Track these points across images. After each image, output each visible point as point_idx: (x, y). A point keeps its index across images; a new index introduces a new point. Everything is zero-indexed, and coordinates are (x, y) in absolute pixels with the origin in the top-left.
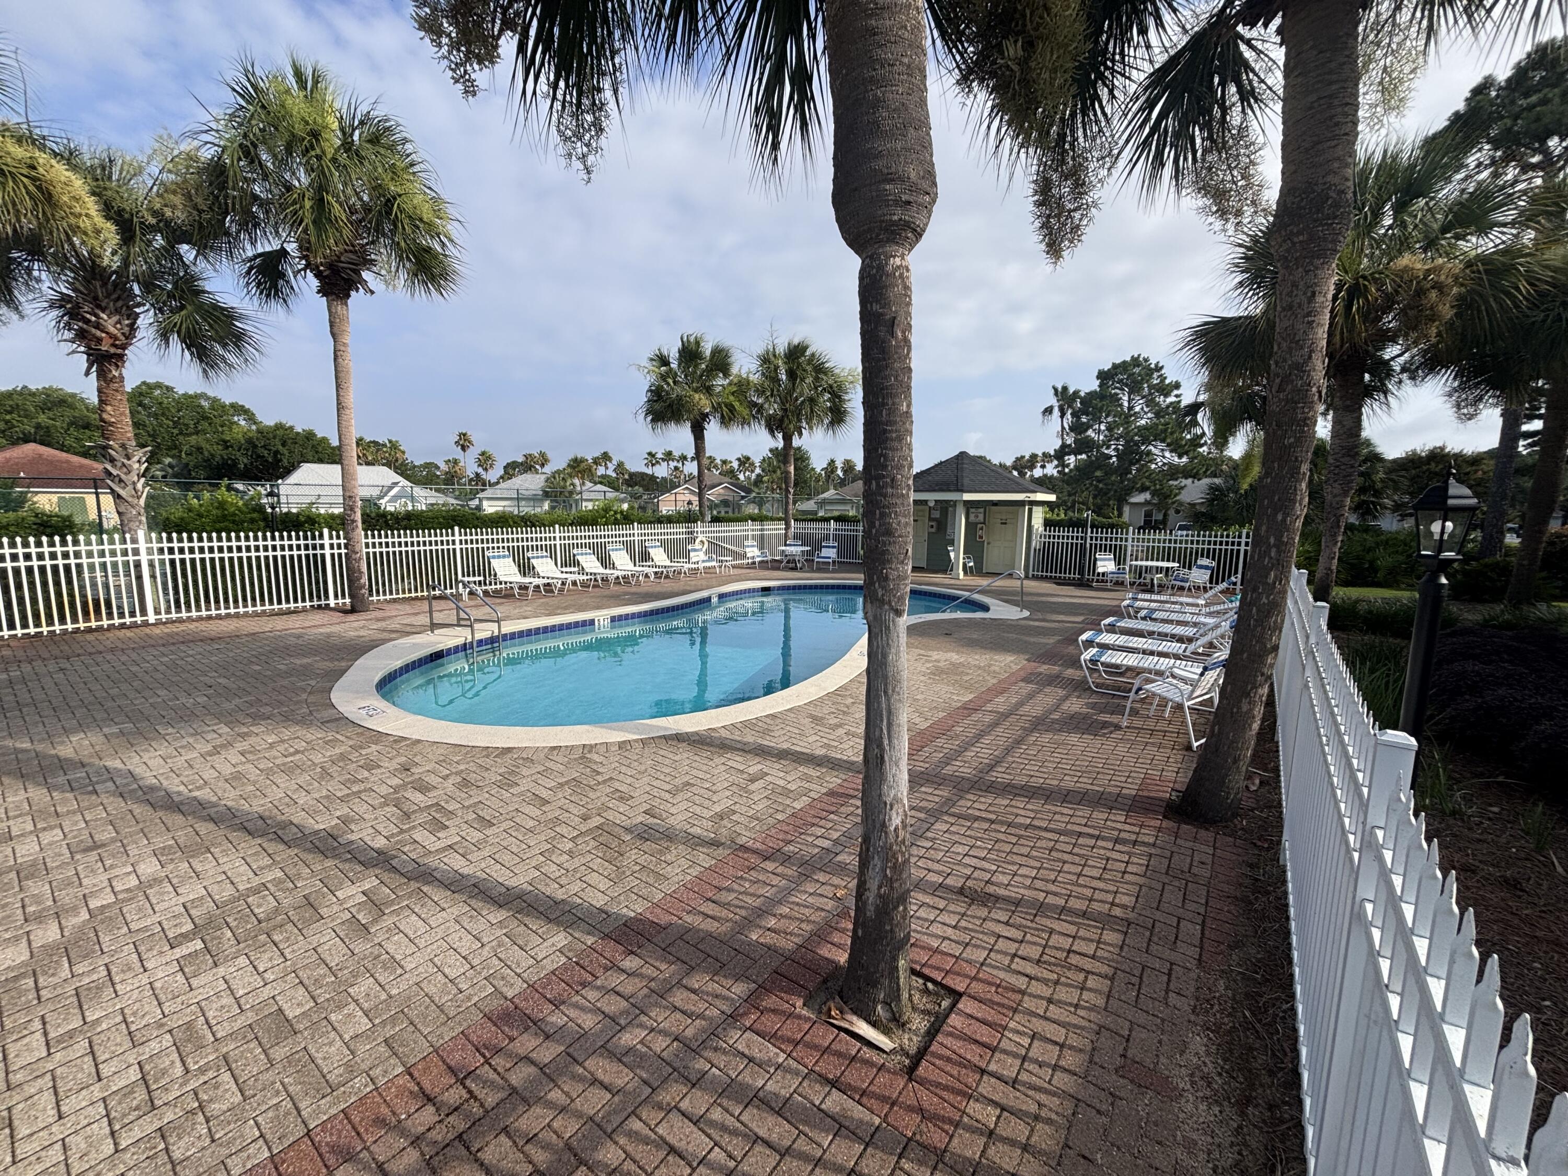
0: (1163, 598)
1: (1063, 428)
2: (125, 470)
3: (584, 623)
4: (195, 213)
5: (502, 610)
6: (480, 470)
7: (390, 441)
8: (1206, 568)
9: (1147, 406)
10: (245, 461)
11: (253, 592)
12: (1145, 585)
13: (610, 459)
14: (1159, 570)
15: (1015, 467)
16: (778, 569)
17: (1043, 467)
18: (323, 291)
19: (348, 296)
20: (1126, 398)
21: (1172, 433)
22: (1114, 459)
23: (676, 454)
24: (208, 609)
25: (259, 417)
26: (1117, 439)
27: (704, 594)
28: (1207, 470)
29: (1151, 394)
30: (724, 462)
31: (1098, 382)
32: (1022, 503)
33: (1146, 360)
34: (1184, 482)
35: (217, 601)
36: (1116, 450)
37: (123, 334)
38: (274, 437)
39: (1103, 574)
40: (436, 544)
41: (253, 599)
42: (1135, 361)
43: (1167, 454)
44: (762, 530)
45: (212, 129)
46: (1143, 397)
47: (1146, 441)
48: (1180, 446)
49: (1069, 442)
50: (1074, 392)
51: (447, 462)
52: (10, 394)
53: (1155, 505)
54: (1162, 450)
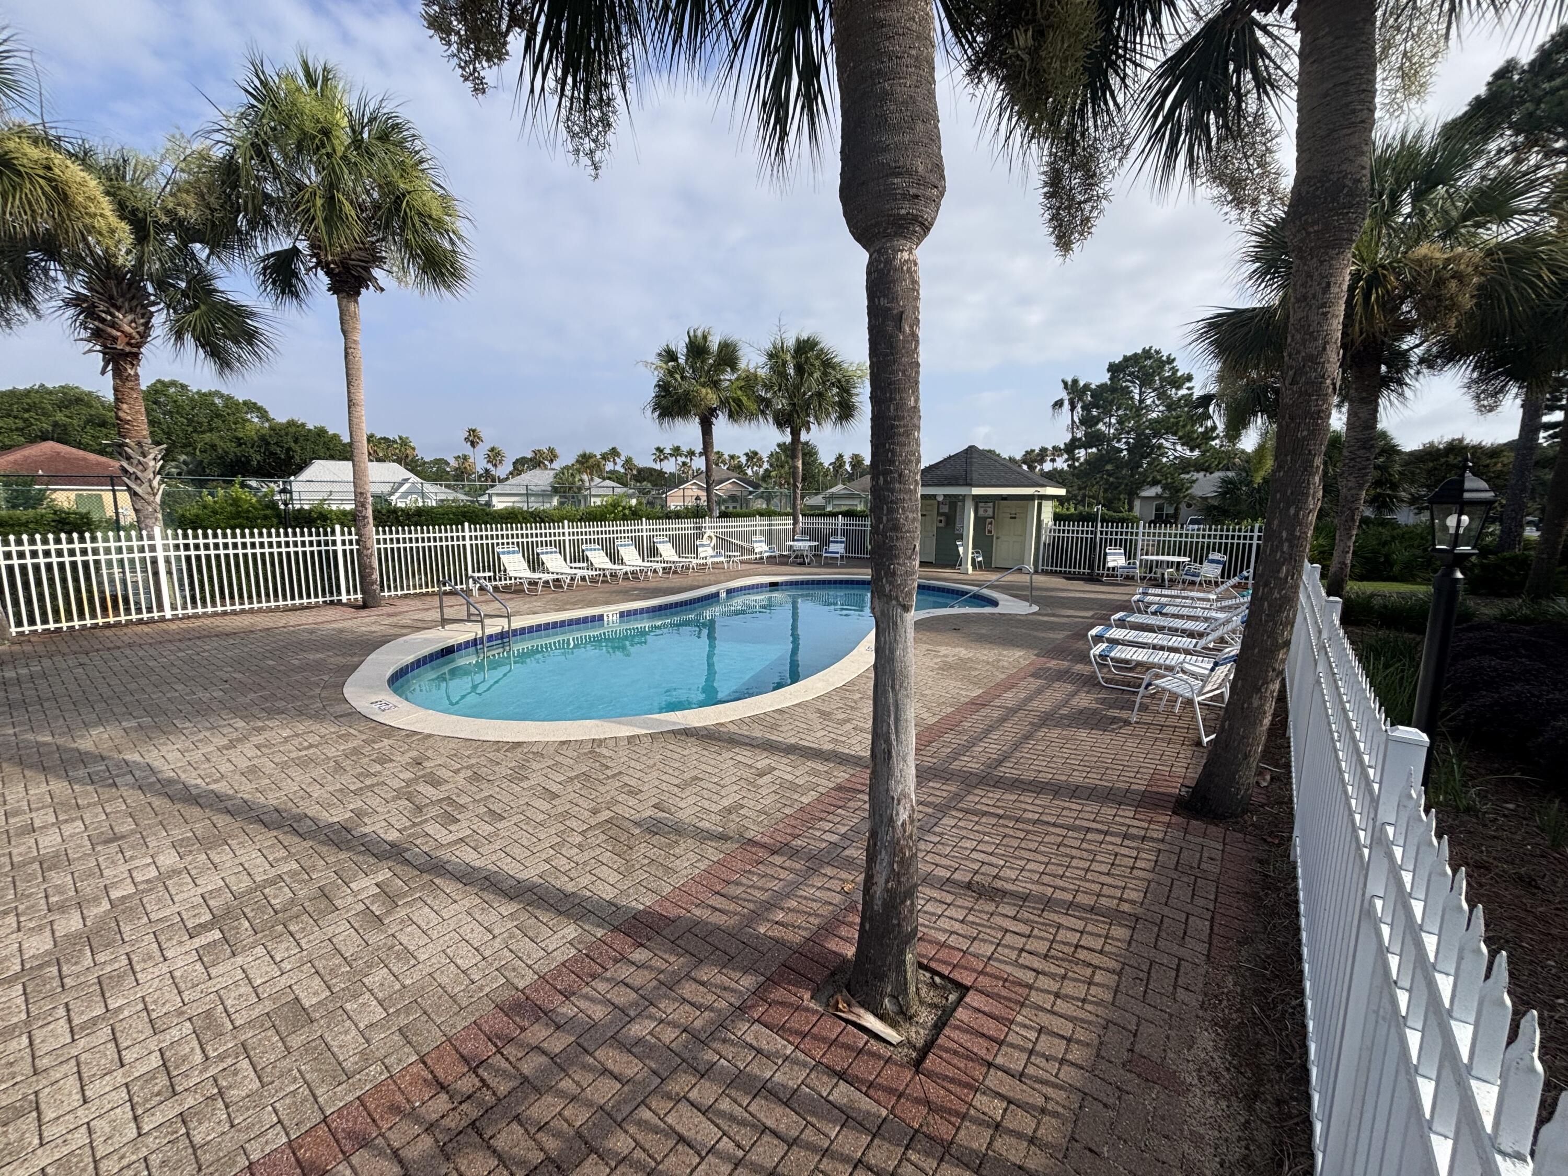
0: (1174, 593)
1: (1073, 421)
2: (141, 467)
3: (593, 619)
4: (208, 211)
5: (512, 606)
6: (489, 466)
7: (400, 438)
8: (1218, 562)
9: (1159, 399)
10: (258, 458)
12: (1155, 579)
13: (618, 455)
14: (1170, 564)
15: (1024, 461)
16: (786, 564)
17: (1053, 461)
18: (334, 289)
19: (359, 293)
20: (1137, 391)
21: (1184, 426)
22: (1125, 453)
23: (684, 449)
24: (223, 605)
25: (272, 415)
26: (1128, 433)
27: (712, 589)
28: (1219, 463)
29: (1162, 387)
30: (732, 457)
31: (1109, 375)
32: (1031, 498)
33: (1158, 352)
34: (1196, 475)
36: (1127, 443)
37: (138, 333)
38: (287, 434)
39: (1113, 569)
40: (452, 540)
41: (268, 595)
42: (1147, 353)
43: (1179, 448)
44: (770, 525)
45: (224, 129)
46: (1154, 390)
47: (1157, 435)
48: (1192, 440)
49: (1079, 436)
50: (1085, 385)
51: (457, 458)
52: (28, 393)
53: (1166, 498)
54: (1174, 444)
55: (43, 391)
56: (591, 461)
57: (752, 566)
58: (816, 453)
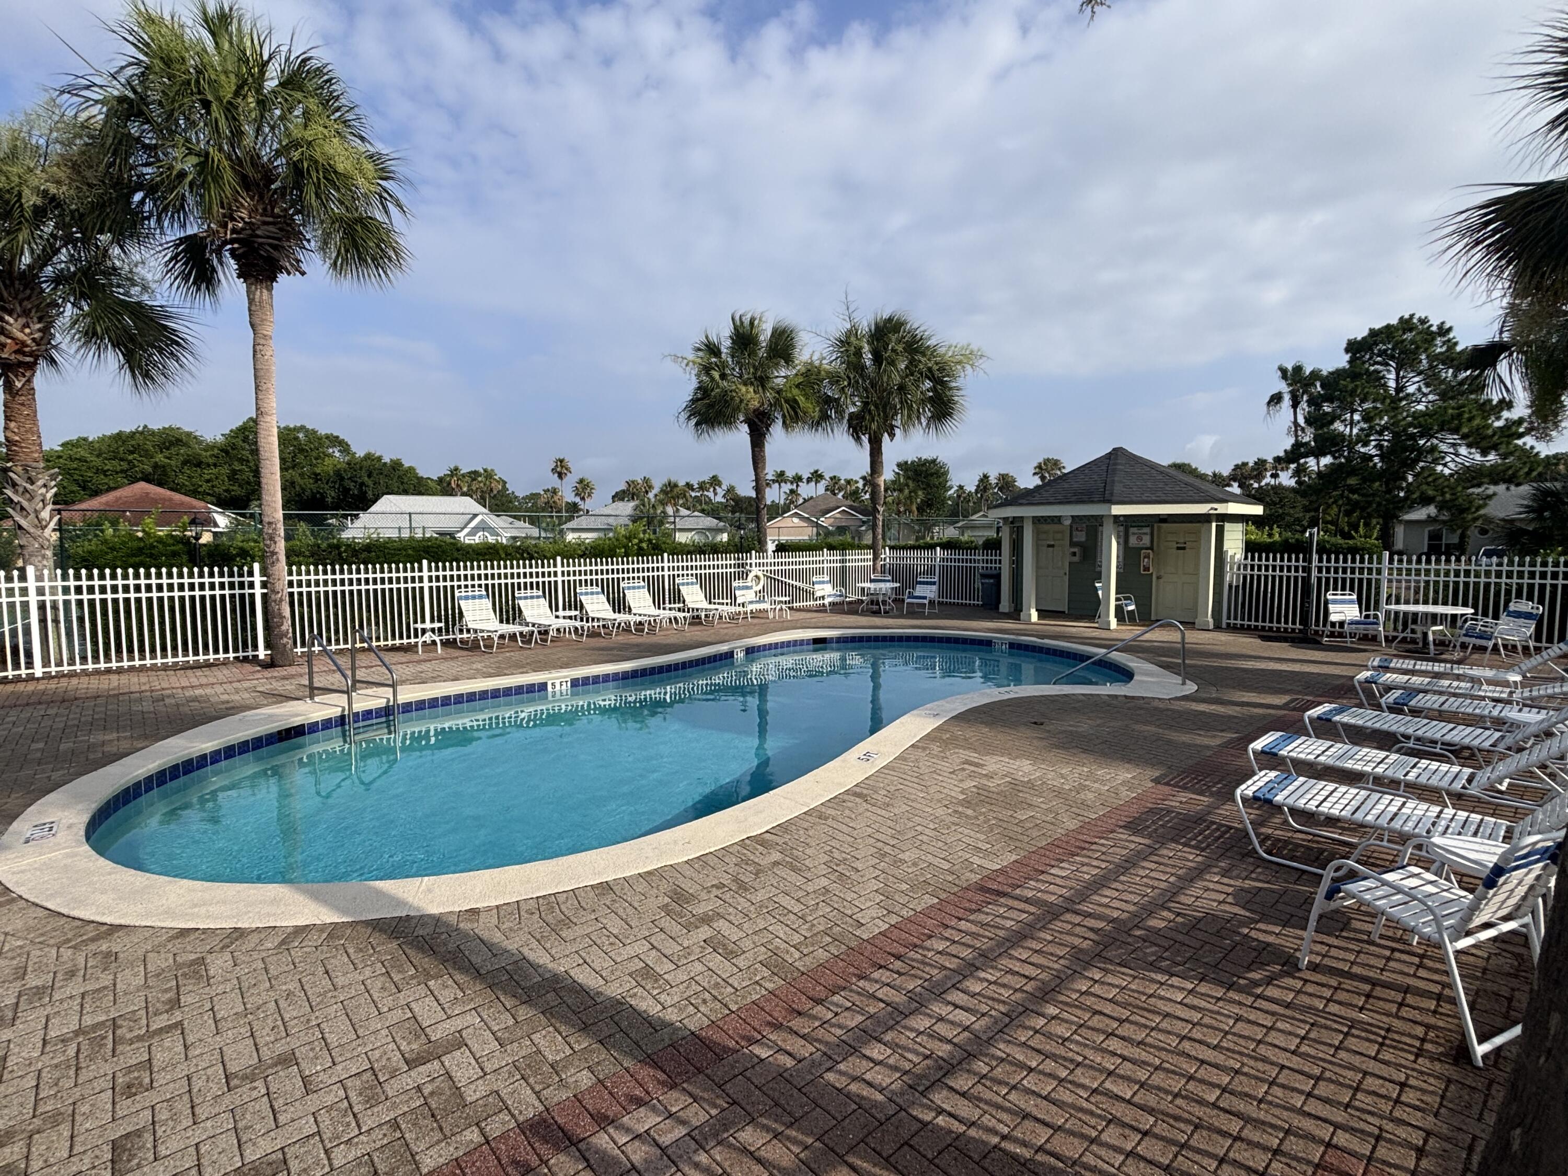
0: (1438, 667)
1: (1296, 423)
2: (28, 496)
3: (531, 689)
4: (85, 188)
5: (400, 671)
6: (577, 500)
7: (485, 470)
8: (1528, 616)
9: (1427, 385)
11: (174, 640)
12: (1414, 641)
13: (719, 484)
14: (1435, 619)
15: (1233, 477)
16: (855, 613)
17: (1275, 476)
18: (243, 274)
19: (274, 279)
20: (1392, 376)
21: (1470, 420)
22: (1376, 459)
23: (790, 474)
24: (120, 659)
25: (353, 449)
26: (1380, 433)
27: (724, 648)
28: (1531, 470)
29: (1431, 367)
30: (848, 482)
31: (1347, 357)
32: (1205, 519)
33: (1423, 321)
34: (1492, 489)
35: (130, 650)
36: (1379, 446)
37: (34, 340)
38: (361, 468)
39: (1342, 624)
40: (406, 581)
41: (175, 648)
42: (1406, 324)
43: (1463, 450)
44: (843, 561)
45: (95, 85)
46: (1419, 374)
47: (1427, 433)
48: (1485, 438)
49: (1306, 439)
50: (1312, 373)
51: (546, 491)
52: (133, 435)
53: (1444, 522)
54: (1454, 445)
55: (145, 433)
56: (676, 490)
57: (809, 615)
58: (946, 473)
